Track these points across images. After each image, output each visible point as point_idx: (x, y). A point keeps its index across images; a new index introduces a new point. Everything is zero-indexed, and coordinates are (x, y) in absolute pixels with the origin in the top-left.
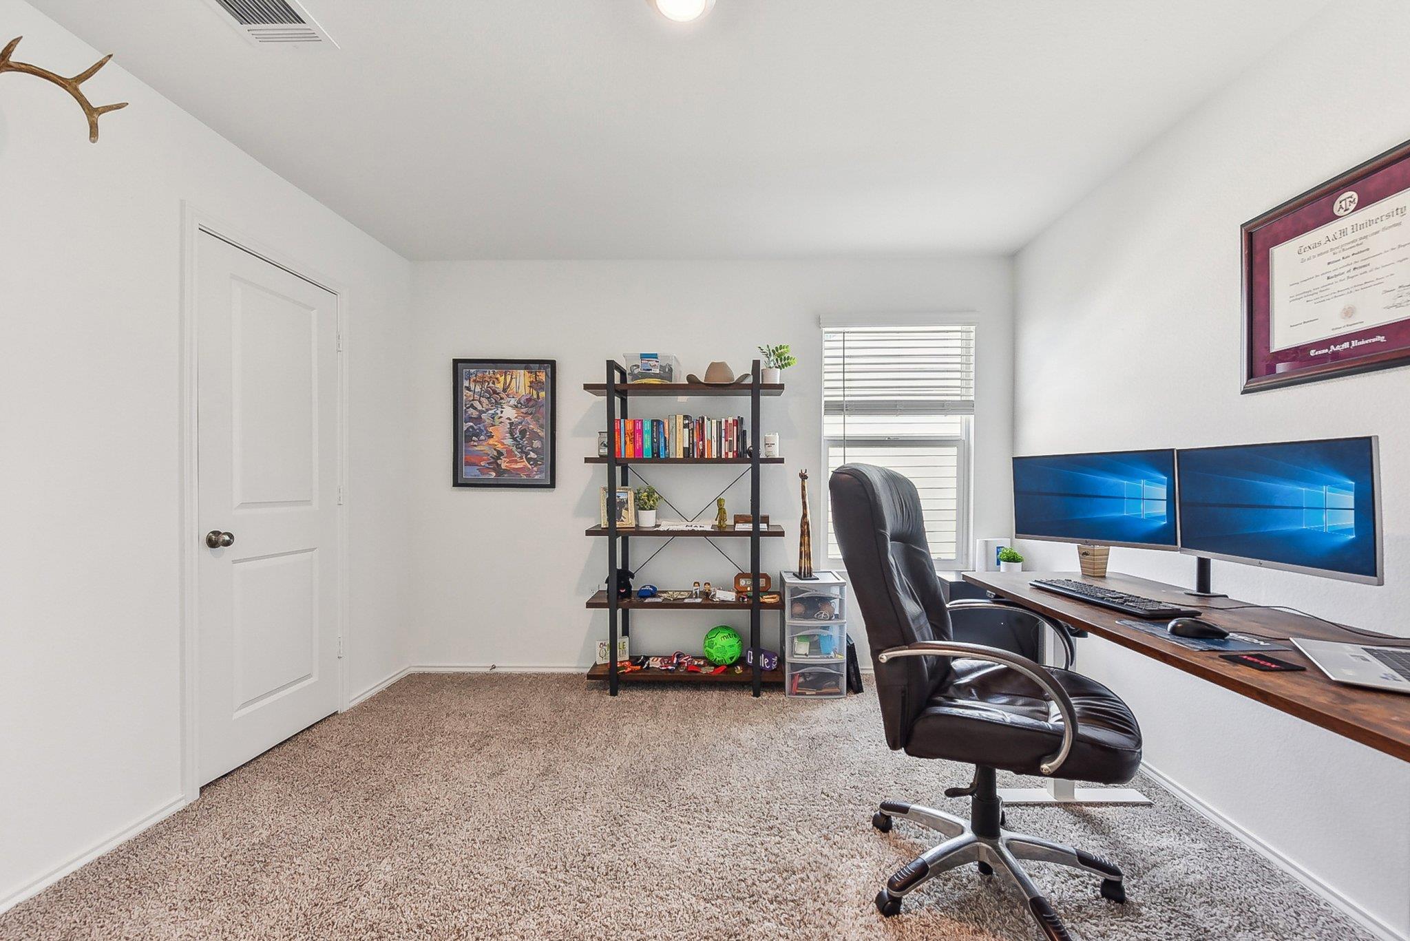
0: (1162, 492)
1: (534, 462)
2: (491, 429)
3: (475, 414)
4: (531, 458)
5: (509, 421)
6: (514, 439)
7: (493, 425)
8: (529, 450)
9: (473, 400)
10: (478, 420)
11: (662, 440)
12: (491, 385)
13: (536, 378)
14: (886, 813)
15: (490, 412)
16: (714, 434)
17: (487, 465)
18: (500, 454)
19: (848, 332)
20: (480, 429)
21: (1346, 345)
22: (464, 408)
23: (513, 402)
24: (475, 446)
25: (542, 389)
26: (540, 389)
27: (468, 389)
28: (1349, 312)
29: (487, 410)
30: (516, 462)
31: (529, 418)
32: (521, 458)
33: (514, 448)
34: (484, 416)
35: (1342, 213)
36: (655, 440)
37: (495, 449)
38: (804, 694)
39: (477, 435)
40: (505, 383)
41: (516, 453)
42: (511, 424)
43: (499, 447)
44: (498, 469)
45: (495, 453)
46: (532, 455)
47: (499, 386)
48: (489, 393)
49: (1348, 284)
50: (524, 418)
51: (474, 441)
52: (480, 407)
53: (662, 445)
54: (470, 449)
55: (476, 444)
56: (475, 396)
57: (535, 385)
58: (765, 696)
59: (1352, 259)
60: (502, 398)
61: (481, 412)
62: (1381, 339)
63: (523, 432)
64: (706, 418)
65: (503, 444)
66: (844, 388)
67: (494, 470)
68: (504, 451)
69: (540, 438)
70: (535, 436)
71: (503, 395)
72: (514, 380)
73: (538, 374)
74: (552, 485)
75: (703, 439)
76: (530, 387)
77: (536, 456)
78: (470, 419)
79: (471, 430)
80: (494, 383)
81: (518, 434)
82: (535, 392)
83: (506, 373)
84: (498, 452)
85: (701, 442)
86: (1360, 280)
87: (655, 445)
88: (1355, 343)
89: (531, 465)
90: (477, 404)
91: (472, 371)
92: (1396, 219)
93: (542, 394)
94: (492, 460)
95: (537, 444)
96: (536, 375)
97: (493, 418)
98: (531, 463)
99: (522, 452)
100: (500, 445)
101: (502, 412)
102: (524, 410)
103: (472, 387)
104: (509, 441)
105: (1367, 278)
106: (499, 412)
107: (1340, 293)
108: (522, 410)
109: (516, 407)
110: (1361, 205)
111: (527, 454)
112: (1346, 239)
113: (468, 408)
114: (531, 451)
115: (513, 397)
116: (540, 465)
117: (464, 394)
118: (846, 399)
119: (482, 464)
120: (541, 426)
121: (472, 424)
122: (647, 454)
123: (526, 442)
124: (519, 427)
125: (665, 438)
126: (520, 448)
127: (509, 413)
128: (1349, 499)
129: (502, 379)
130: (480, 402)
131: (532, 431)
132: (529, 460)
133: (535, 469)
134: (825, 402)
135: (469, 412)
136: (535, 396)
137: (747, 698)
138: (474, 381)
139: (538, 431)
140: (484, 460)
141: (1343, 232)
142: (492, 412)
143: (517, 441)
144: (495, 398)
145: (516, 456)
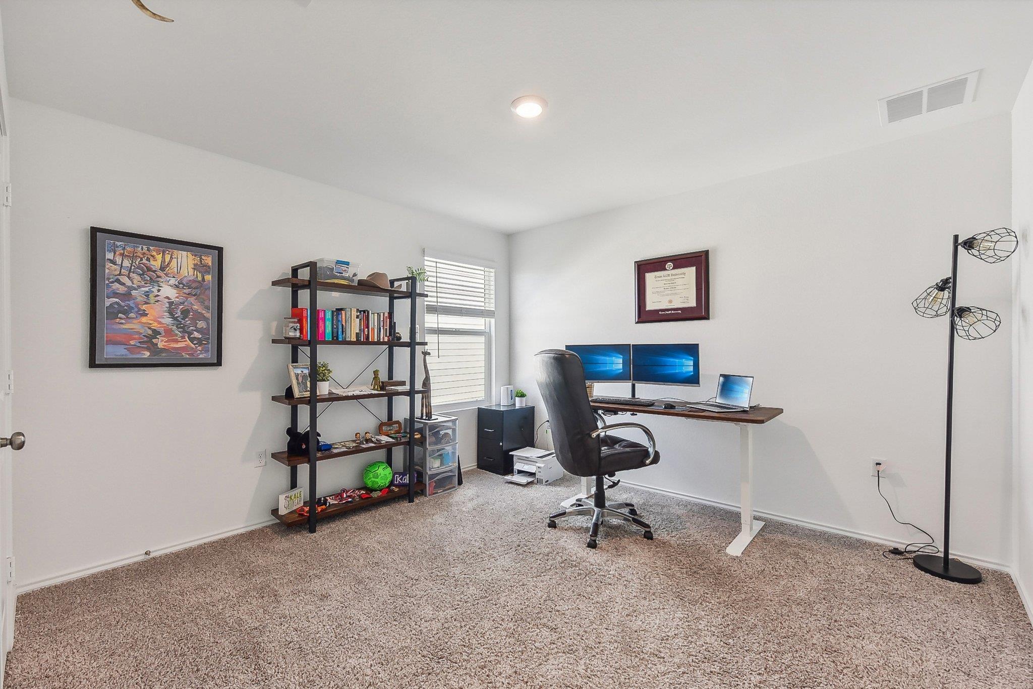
0: (621, 361)
1: (199, 342)
2: (144, 307)
3: (121, 289)
4: (195, 338)
5: (167, 300)
6: (175, 319)
7: (146, 303)
8: (192, 330)
9: (120, 274)
10: (127, 296)
11: (340, 327)
12: (144, 261)
13: (201, 261)
14: (552, 519)
15: (143, 289)
16: (376, 324)
17: (139, 345)
18: (156, 333)
19: (439, 263)
20: (128, 306)
21: (670, 312)
22: (107, 282)
23: (173, 281)
24: (122, 323)
25: (209, 273)
26: (205, 273)
27: (113, 262)
28: (670, 302)
29: (139, 287)
30: (177, 341)
31: (192, 299)
32: (183, 337)
33: (174, 328)
34: (134, 293)
35: (668, 269)
36: (335, 326)
37: (150, 328)
38: (437, 493)
39: (125, 313)
40: (163, 261)
41: (177, 332)
42: (171, 303)
43: (155, 325)
44: (153, 348)
45: (150, 332)
46: (196, 334)
47: (156, 264)
48: (142, 269)
49: (670, 292)
50: (187, 298)
51: (120, 318)
52: (129, 283)
53: (340, 330)
54: (114, 327)
55: (123, 321)
56: (123, 271)
57: (200, 267)
58: (416, 501)
59: (671, 285)
60: (158, 277)
61: (131, 289)
62: (680, 312)
63: (185, 313)
64: (370, 311)
65: (160, 323)
66: (437, 297)
67: (148, 349)
68: (162, 330)
69: (205, 319)
70: (199, 316)
71: (160, 273)
72: (174, 261)
73: (203, 257)
74: (219, 363)
75: (368, 327)
76: (194, 269)
77: (200, 336)
78: (115, 294)
79: (116, 306)
80: (148, 260)
81: (179, 314)
82: (200, 275)
83: (164, 252)
84: (154, 331)
85: (366, 329)
86: (673, 292)
87: (335, 330)
88: (673, 312)
89: (195, 344)
90: (125, 280)
91: (119, 244)
92: (683, 276)
93: (208, 278)
94: (146, 339)
95: (201, 324)
96: (201, 258)
97: (147, 296)
98: (195, 342)
99: (184, 332)
100: (156, 324)
101: (159, 291)
102: (187, 291)
103: (118, 260)
104: (168, 321)
105: (676, 292)
106: (155, 290)
107: (668, 295)
108: (185, 291)
109: (177, 287)
110: (674, 268)
111: (190, 334)
112: (669, 278)
113: (112, 282)
114: (195, 330)
115: (174, 277)
116: (206, 344)
117: (107, 266)
118: (439, 304)
119: (132, 342)
120: (207, 308)
121: (117, 300)
122: (328, 337)
123: (189, 322)
124: (181, 307)
125: (342, 325)
126: (181, 328)
127: (168, 291)
128: (691, 363)
129: (159, 257)
130: (129, 277)
131: (196, 312)
132: (192, 340)
133: (199, 348)
134: (427, 305)
135: (114, 287)
136: (200, 278)
137: (405, 505)
138: (122, 255)
139: (204, 312)
140: (134, 339)
141: (669, 275)
142: (147, 289)
143: (178, 321)
144: (151, 276)
145: (176, 335)
